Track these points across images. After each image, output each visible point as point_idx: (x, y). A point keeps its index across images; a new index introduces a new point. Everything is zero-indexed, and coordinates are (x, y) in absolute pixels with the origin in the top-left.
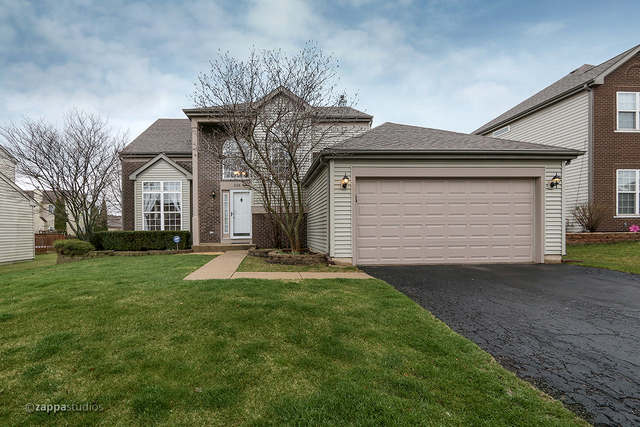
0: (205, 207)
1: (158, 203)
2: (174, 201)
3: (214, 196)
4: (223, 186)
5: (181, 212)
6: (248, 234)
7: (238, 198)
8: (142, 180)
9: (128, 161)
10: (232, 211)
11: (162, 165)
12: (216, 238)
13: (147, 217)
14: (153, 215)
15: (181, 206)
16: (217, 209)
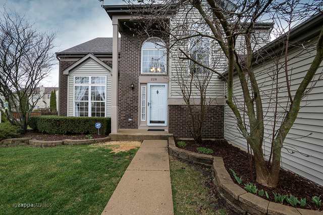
0: (125, 97)
1: (87, 94)
2: (100, 92)
3: (133, 88)
4: (141, 79)
5: (105, 101)
6: (163, 122)
7: (154, 90)
8: (74, 75)
9: (64, 60)
10: (149, 101)
11: (90, 63)
12: (134, 125)
13: (78, 105)
14: (82, 103)
15: (106, 96)
16: (136, 99)
